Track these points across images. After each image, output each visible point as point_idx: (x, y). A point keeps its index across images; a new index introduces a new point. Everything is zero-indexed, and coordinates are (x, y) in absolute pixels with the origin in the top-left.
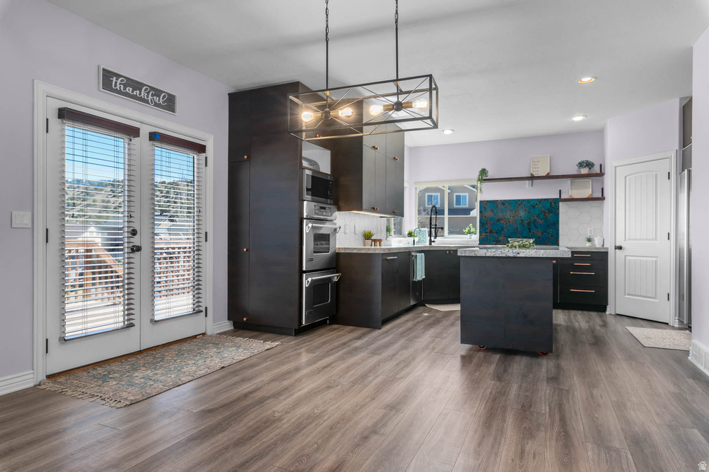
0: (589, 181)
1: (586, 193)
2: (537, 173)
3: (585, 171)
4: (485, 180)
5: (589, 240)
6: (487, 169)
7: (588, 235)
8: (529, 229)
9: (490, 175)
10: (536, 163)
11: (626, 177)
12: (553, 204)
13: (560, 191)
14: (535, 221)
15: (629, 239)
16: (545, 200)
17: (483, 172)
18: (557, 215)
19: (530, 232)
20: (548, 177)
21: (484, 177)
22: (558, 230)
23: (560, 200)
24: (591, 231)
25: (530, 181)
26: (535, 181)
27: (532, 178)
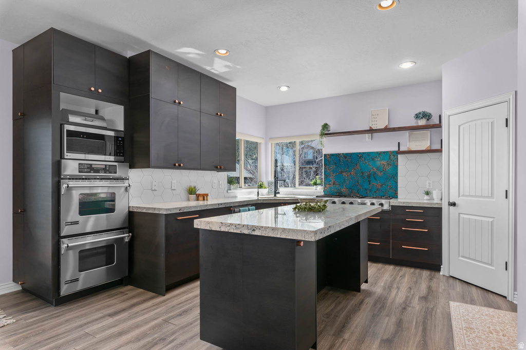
0: (427, 133)
1: (424, 145)
2: (376, 126)
3: (422, 122)
4: (326, 134)
5: (427, 193)
6: (328, 124)
7: (427, 188)
8: (369, 181)
9: (332, 130)
10: (375, 117)
11: (460, 127)
12: (392, 157)
13: (399, 143)
14: (375, 173)
15: (463, 196)
16: (384, 152)
17: (325, 126)
18: (396, 167)
19: (370, 184)
20: (387, 130)
21: (326, 131)
22: (397, 183)
23: (399, 152)
24: (430, 184)
25: (370, 134)
26: (375, 135)
27: (371, 131)
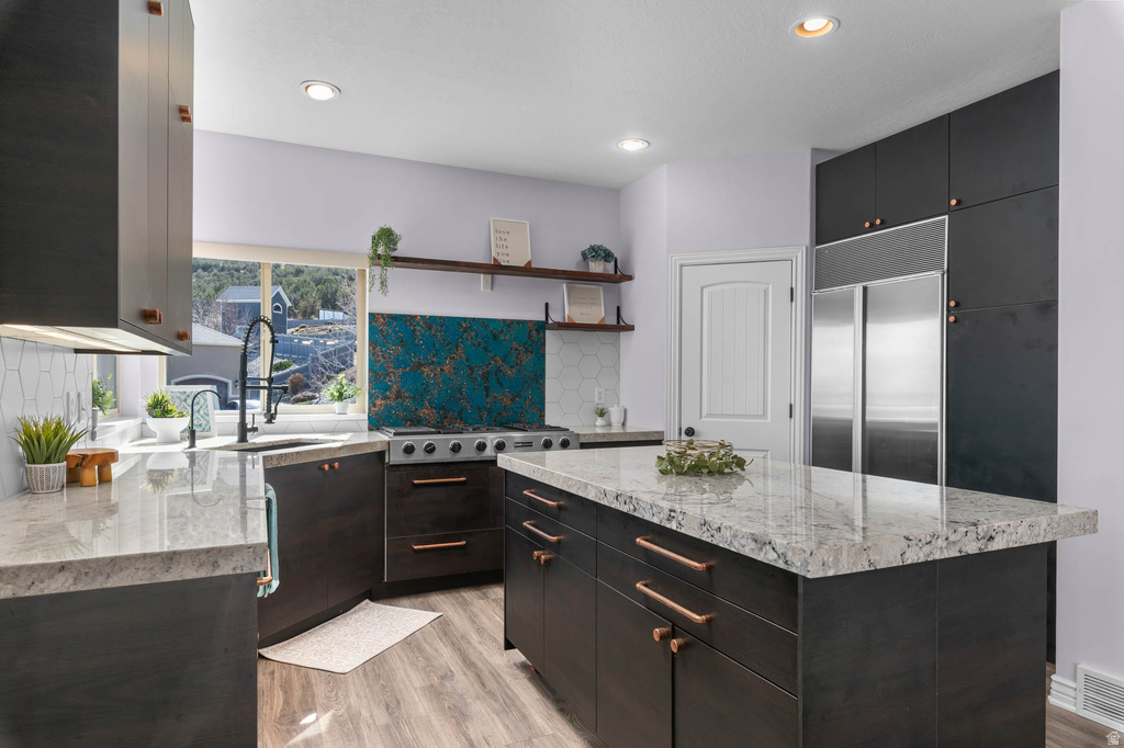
0: (599, 290)
1: (596, 313)
2: (506, 258)
3: (596, 267)
5: (602, 413)
8: (487, 389)
10: (503, 236)
11: (702, 288)
12: (534, 333)
13: (547, 304)
14: (498, 370)
15: (709, 415)
16: (519, 322)
17: (387, 236)
18: (542, 357)
19: (487, 396)
20: (527, 271)
21: (387, 252)
22: (543, 392)
23: (542, 327)
24: (600, 393)
25: (490, 276)
26: (500, 278)
27: (495, 269)
